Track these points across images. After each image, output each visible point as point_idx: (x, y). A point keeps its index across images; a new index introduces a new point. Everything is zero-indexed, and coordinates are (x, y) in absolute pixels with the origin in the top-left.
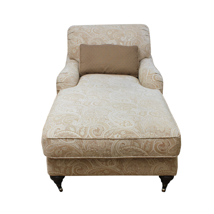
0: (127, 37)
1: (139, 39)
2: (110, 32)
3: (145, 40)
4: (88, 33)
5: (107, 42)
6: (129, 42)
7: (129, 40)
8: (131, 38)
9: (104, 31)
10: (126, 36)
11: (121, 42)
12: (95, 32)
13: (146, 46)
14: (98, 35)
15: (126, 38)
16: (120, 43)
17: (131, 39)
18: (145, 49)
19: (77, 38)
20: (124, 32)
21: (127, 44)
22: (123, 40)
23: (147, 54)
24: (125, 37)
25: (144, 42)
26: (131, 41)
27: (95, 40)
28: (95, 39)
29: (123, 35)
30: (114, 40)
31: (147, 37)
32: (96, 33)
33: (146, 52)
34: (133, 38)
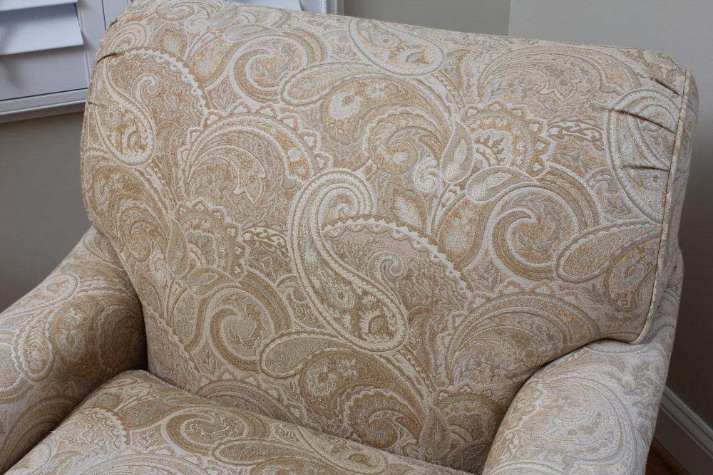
0: (464, 167)
1: (566, 195)
2: (347, 101)
3: (615, 207)
4: (197, 79)
5: (304, 177)
6: (467, 214)
7: (476, 193)
8: (493, 181)
9: (307, 86)
10: (459, 156)
11: (408, 199)
12: (243, 84)
13: (615, 259)
14: (254, 105)
15: (452, 170)
16: (401, 202)
17: (494, 190)
18: (606, 285)
19: (122, 102)
20: (456, 118)
21: (456, 222)
22: (425, 186)
23: (613, 318)
24: (450, 158)
25: (604, 223)
26: (488, 208)
27: (228, 152)
28: (229, 142)
29: (436, 143)
30: (360, 173)
31: (640, 184)
32: (251, 93)
33: (612, 303)
34: (516, 176)
